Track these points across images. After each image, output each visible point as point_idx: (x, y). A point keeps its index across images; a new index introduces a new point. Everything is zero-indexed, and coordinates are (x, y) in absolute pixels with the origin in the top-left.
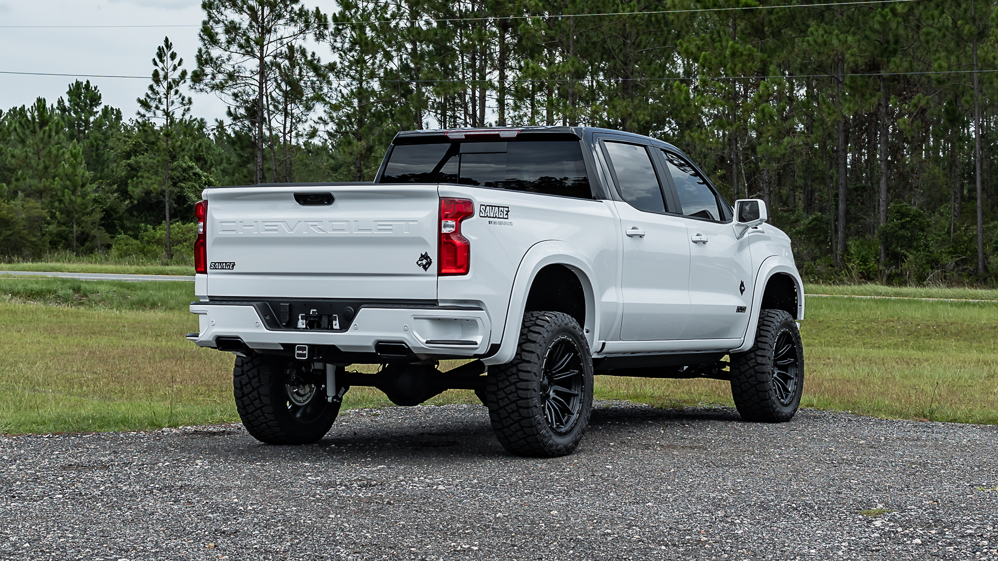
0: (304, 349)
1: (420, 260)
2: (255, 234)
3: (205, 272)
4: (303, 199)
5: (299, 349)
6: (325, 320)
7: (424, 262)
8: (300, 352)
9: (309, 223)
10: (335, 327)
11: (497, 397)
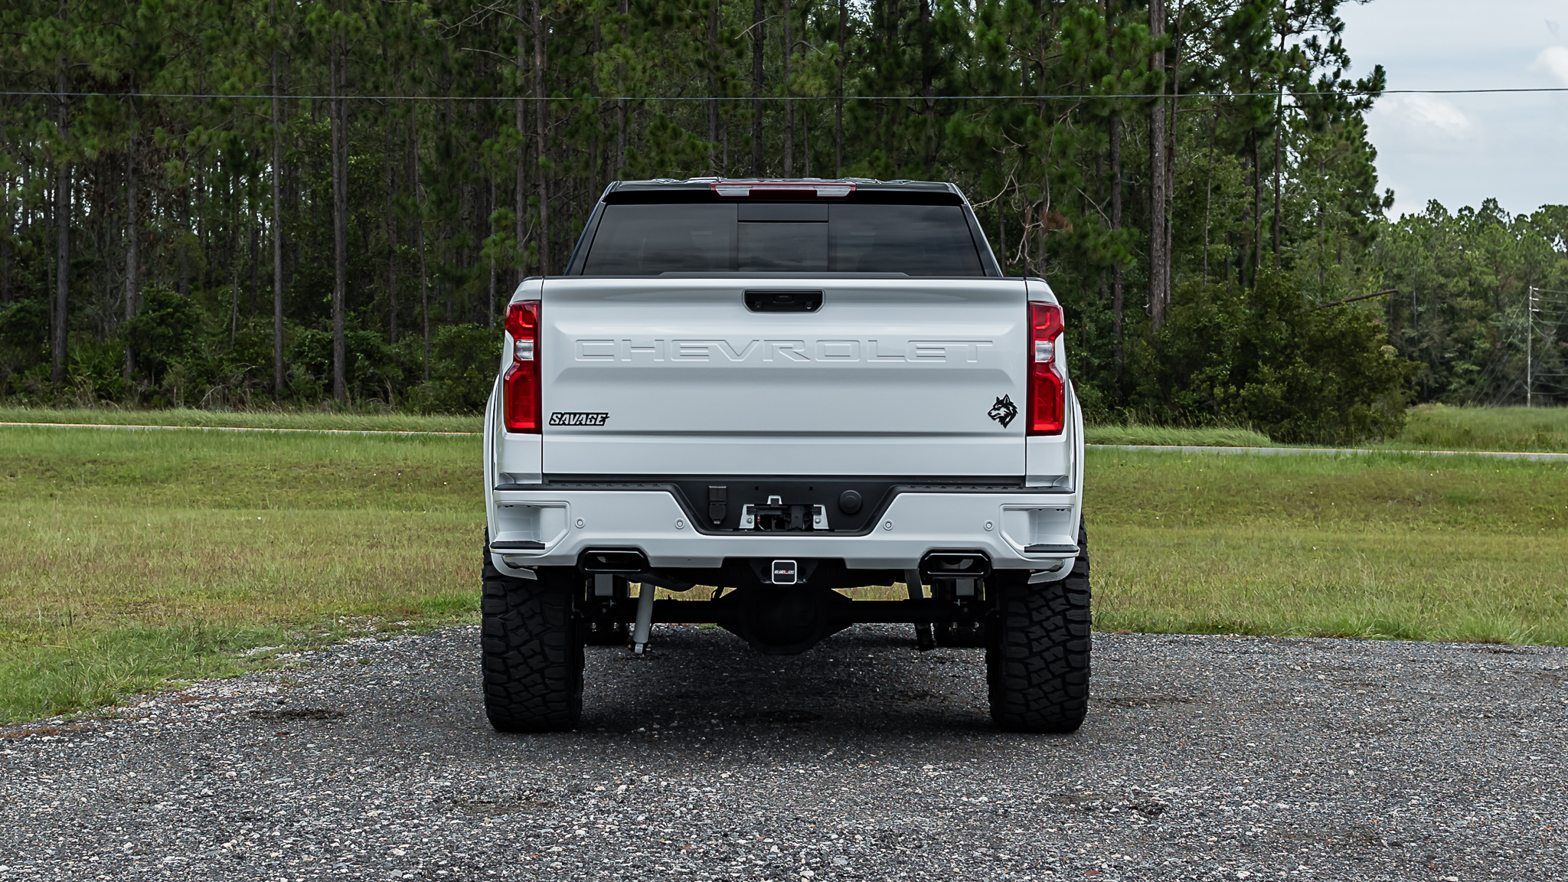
0: (790, 567)
1: (994, 409)
2: (659, 362)
3: (538, 430)
4: (758, 302)
5: (778, 567)
6: (797, 514)
7: (1003, 412)
8: (782, 572)
9: (775, 344)
10: (815, 526)
11: (1028, 637)
